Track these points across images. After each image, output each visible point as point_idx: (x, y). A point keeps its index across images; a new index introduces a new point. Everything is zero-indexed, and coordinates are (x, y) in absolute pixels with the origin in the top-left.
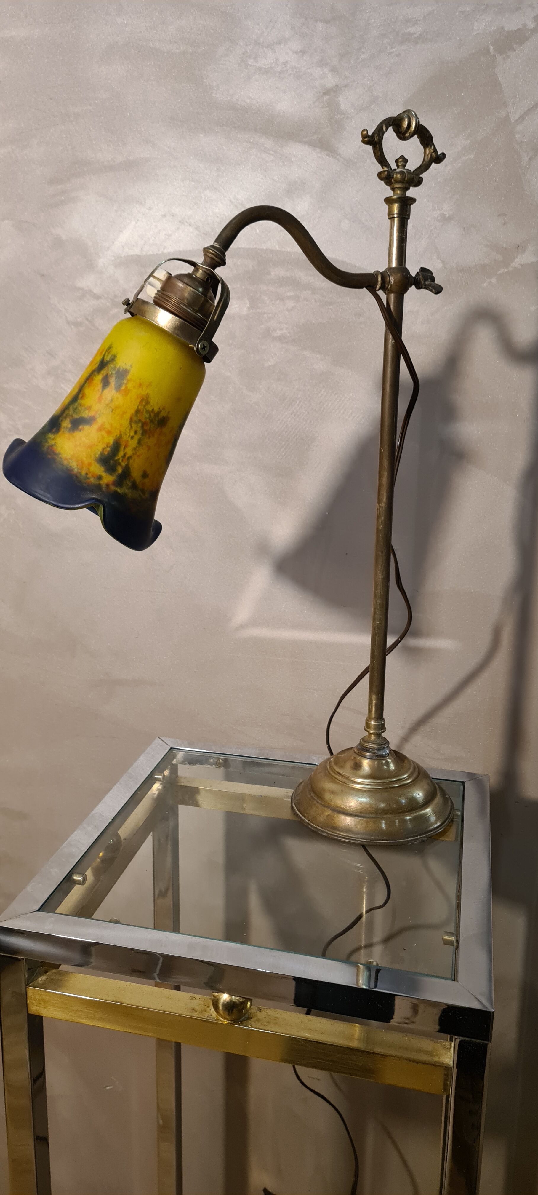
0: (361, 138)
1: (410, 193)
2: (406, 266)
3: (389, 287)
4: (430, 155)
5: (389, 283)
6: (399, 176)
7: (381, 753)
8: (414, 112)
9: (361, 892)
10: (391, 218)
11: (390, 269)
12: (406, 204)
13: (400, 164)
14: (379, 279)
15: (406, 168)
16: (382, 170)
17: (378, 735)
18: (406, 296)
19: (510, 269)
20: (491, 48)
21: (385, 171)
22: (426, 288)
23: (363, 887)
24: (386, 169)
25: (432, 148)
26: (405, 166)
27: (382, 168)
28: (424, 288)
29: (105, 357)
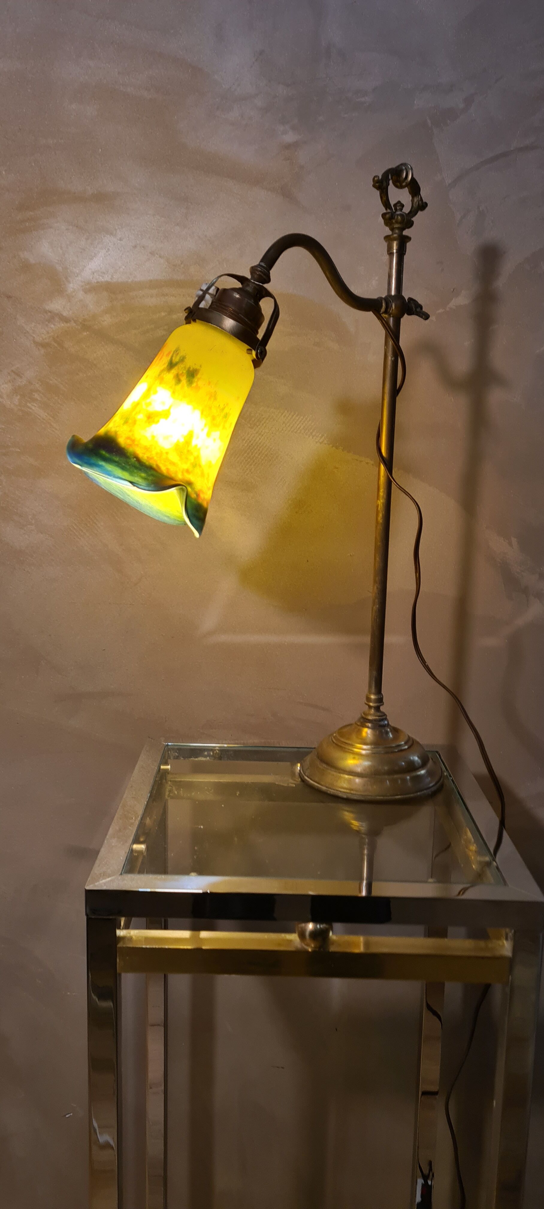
0: (372, 183)
1: (405, 233)
2: (403, 294)
3: (391, 311)
4: (417, 203)
5: (391, 308)
6: (399, 217)
7: (382, 723)
8: (410, 166)
9: (363, 854)
10: (391, 254)
11: (389, 295)
12: (403, 241)
13: (398, 208)
14: (384, 305)
15: (403, 211)
16: (385, 211)
17: (377, 709)
18: (403, 320)
19: (448, 309)
20: (429, 121)
21: (389, 213)
22: (417, 315)
23: (364, 849)
24: (389, 211)
25: (420, 197)
26: (402, 209)
27: (386, 209)
28: (415, 315)
29: (173, 358)
